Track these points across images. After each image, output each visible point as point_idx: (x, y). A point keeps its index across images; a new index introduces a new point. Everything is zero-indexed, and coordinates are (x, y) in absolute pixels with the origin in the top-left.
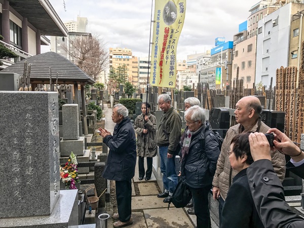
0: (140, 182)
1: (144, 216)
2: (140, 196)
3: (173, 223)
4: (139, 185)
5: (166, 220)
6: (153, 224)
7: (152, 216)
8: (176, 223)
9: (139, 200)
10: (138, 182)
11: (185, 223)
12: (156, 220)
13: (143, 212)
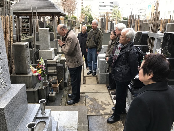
0: (87, 76)
1: (85, 96)
2: (86, 84)
3: (101, 102)
4: (86, 77)
5: (97, 100)
6: (89, 102)
7: (89, 97)
8: (103, 102)
9: (84, 87)
10: (86, 76)
11: (109, 102)
12: (91, 99)
13: (85, 94)
